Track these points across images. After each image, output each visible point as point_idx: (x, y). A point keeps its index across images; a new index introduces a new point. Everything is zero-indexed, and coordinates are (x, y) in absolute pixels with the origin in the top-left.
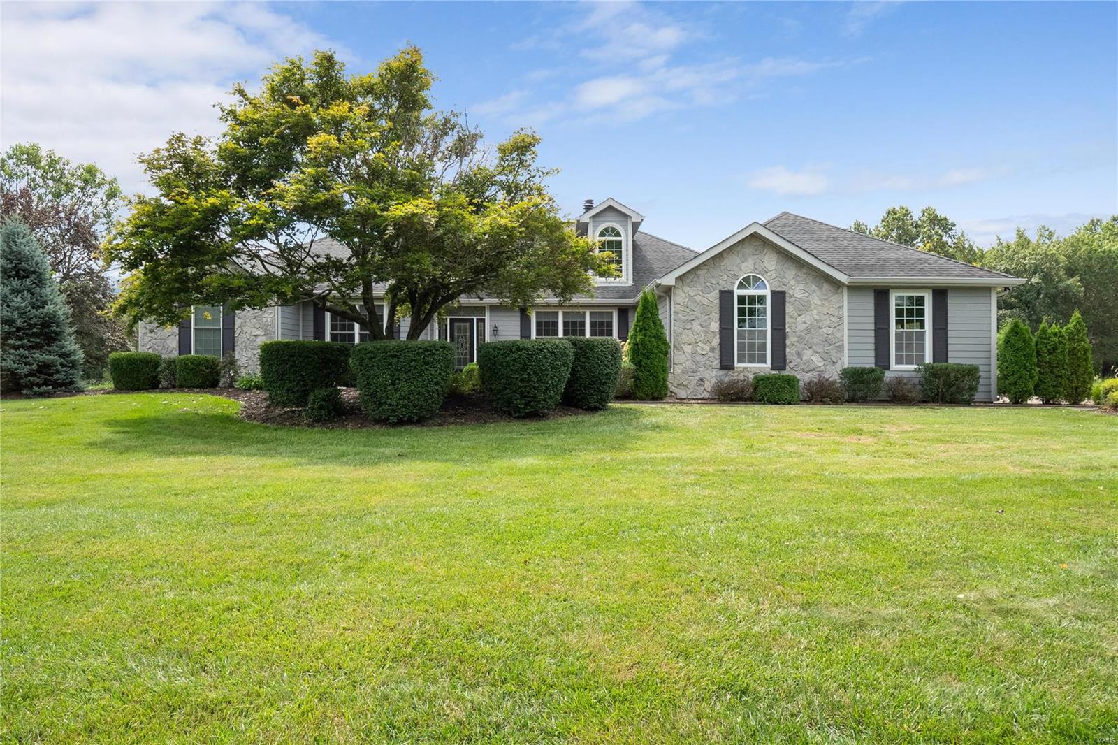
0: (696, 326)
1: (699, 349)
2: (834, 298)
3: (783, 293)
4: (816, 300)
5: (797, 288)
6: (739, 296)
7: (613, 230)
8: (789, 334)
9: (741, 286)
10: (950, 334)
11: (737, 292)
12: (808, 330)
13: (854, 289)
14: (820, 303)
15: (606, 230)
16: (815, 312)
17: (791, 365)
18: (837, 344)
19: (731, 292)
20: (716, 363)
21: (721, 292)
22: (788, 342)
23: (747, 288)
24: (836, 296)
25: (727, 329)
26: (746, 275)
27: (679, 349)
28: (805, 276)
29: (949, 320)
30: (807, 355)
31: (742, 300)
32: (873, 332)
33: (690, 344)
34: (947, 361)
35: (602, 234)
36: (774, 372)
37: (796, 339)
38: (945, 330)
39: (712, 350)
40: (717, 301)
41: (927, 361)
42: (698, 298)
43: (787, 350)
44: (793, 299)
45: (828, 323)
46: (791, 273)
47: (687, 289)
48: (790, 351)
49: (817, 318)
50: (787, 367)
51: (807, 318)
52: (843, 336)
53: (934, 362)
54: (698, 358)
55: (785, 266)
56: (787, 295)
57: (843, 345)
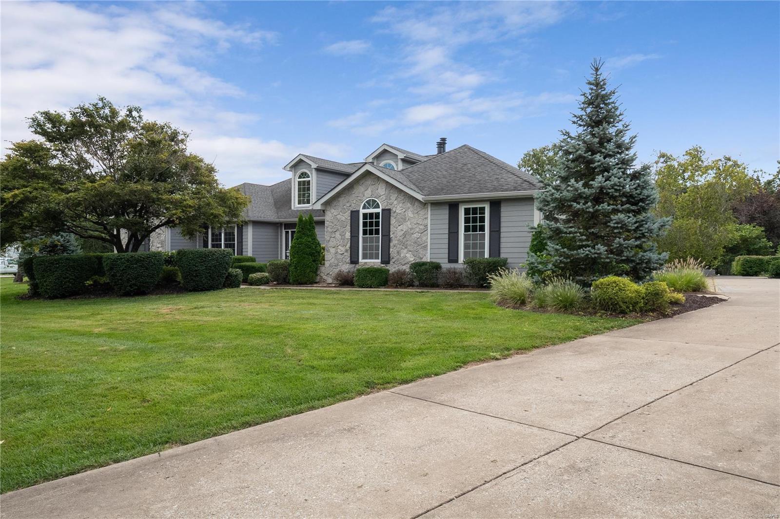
0: (338, 235)
1: (339, 251)
2: (422, 212)
3: (389, 210)
4: (410, 214)
5: (399, 207)
6: (363, 214)
7: (306, 174)
8: (393, 238)
9: (364, 208)
10: (502, 235)
11: (362, 211)
12: (405, 235)
13: (436, 204)
14: (412, 216)
15: (302, 174)
16: (409, 223)
17: (393, 260)
18: (423, 245)
19: (358, 212)
20: (348, 260)
21: (352, 212)
22: (391, 244)
23: (369, 208)
24: (424, 210)
25: (355, 236)
26: (368, 199)
27: (328, 251)
28: (403, 198)
29: (502, 224)
30: (404, 253)
31: (365, 215)
32: (447, 235)
33: (334, 248)
34: (499, 256)
35: (300, 177)
36: (383, 265)
37: (396, 242)
38: (499, 232)
39: (346, 251)
40: (349, 218)
41: (486, 257)
42: (339, 217)
43: (391, 250)
44: (396, 214)
45: (418, 230)
46: (394, 196)
47: (333, 211)
48: (393, 251)
49: (410, 226)
50: (391, 262)
51: (404, 227)
52: (427, 238)
53: (490, 257)
54: (339, 257)
55: (391, 191)
56: (392, 212)
57: (427, 245)
